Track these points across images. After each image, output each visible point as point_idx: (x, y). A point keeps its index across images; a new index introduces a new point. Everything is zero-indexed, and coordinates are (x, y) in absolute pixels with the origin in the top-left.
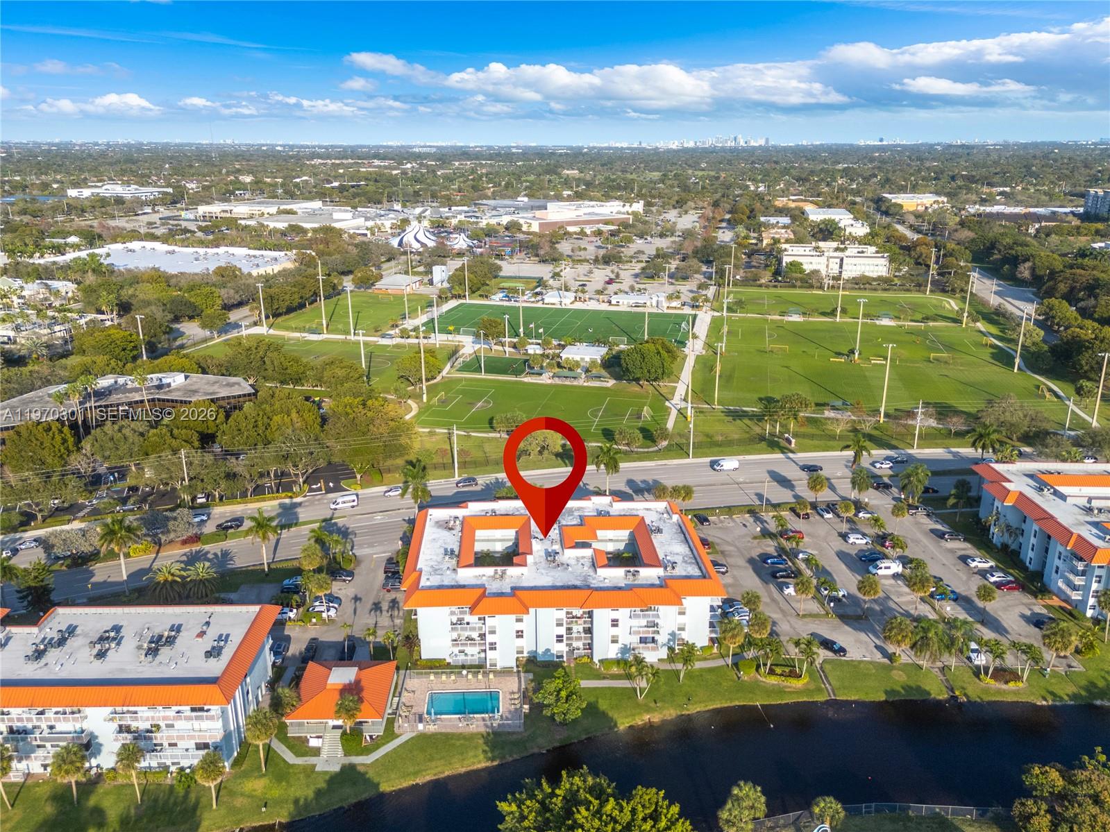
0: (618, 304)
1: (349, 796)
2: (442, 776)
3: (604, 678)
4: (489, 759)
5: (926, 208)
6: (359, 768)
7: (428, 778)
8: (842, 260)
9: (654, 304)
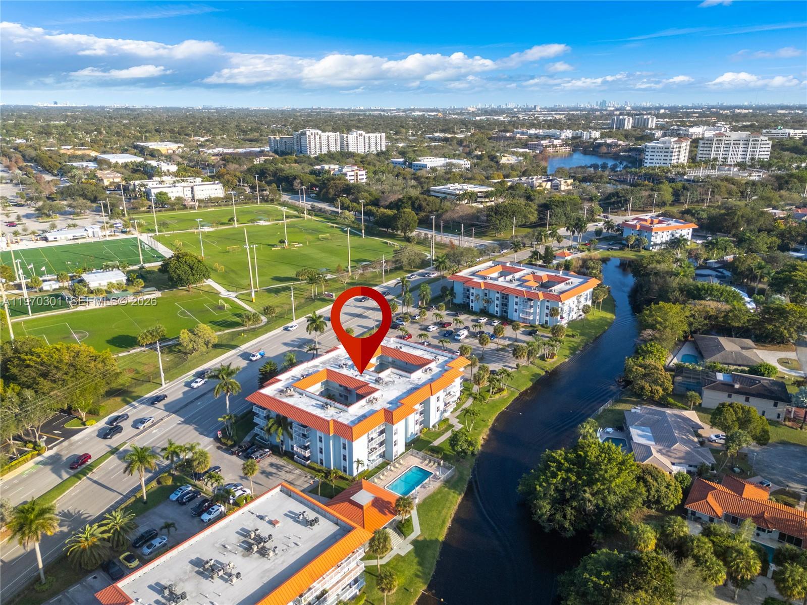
0: (55, 239)
1: (434, 555)
2: (453, 515)
3: (443, 433)
4: (460, 494)
5: (174, 151)
6: (421, 538)
7: (450, 520)
8: (192, 188)
9: (91, 234)
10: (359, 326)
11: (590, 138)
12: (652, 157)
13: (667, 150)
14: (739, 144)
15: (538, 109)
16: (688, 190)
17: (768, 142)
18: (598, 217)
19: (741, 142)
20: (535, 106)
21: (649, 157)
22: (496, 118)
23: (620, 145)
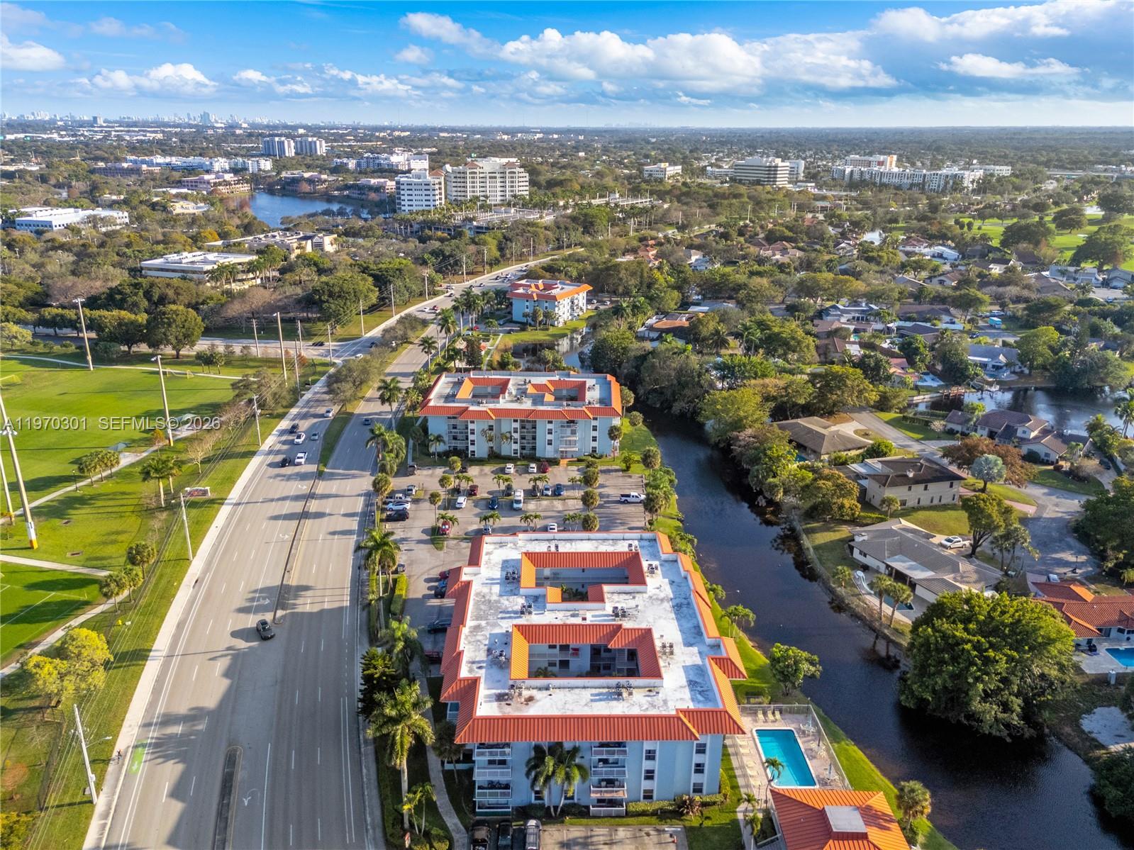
10: (333, 533)
11: (260, 170)
12: (410, 198)
13: (427, 187)
14: (495, 178)
15: (100, 122)
16: (511, 241)
17: (524, 174)
18: (439, 288)
19: (498, 175)
20: (95, 118)
21: (406, 198)
22: (45, 136)
23: (325, 181)
